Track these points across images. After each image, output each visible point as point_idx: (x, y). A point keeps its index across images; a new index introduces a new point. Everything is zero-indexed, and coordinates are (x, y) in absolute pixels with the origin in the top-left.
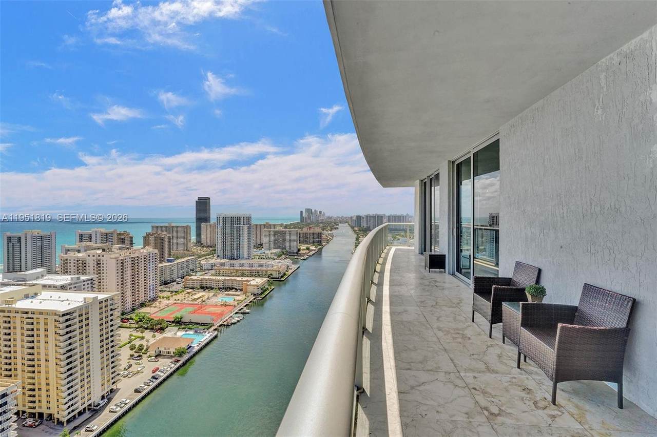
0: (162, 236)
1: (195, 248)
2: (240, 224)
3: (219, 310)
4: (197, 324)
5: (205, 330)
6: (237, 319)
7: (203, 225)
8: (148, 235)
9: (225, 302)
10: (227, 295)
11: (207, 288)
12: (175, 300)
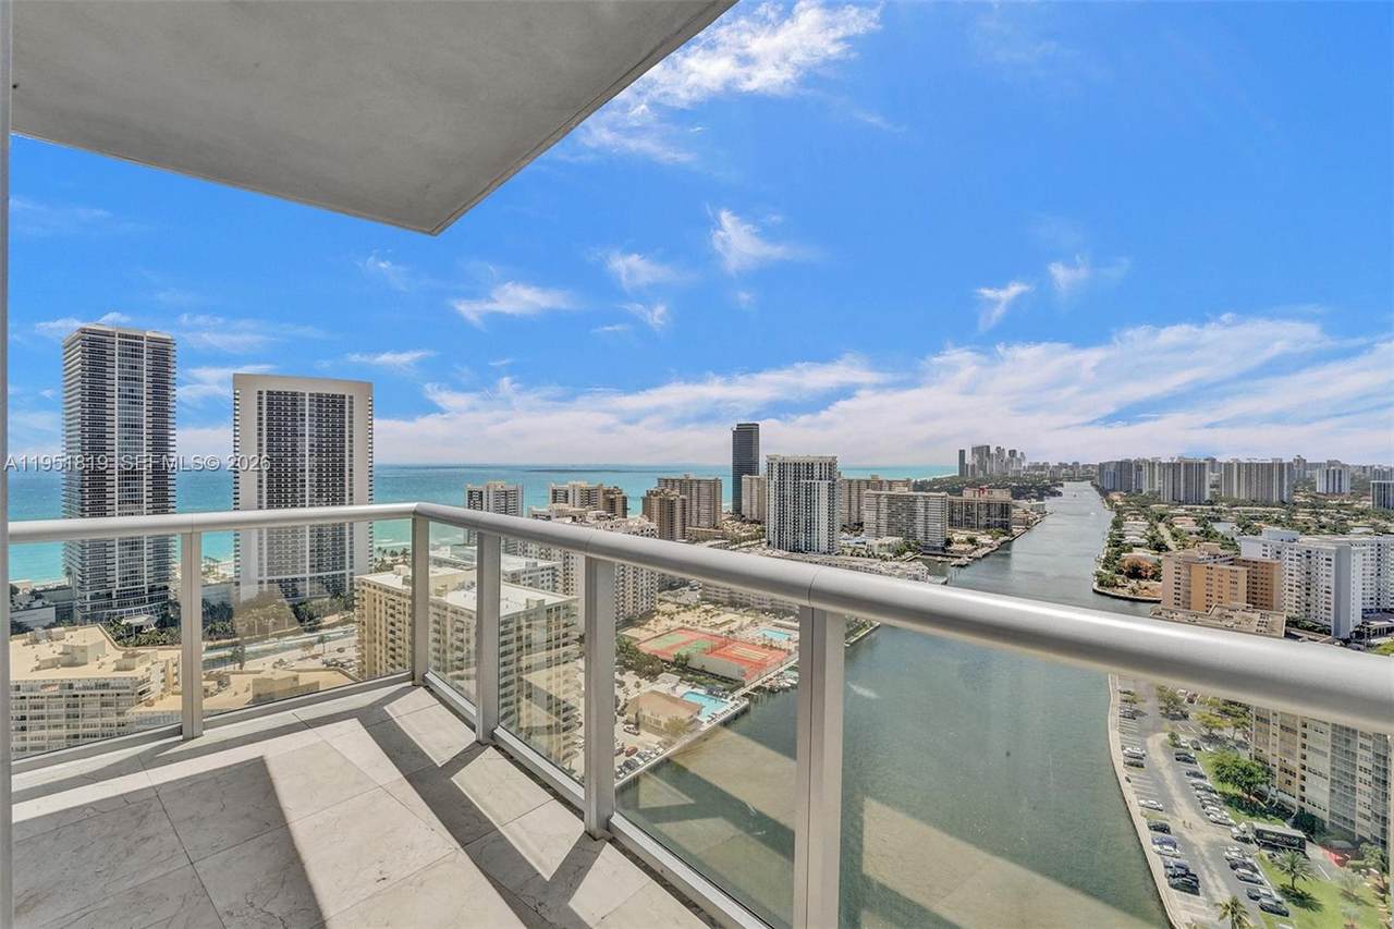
0: (672, 499)
1: (729, 522)
2: (812, 478)
3: (758, 655)
4: (714, 676)
5: (727, 692)
6: (789, 680)
7: (745, 478)
8: (650, 493)
9: (771, 640)
10: (776, 625)
11: (741, 606)
12: (683, 621)
